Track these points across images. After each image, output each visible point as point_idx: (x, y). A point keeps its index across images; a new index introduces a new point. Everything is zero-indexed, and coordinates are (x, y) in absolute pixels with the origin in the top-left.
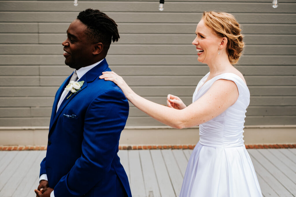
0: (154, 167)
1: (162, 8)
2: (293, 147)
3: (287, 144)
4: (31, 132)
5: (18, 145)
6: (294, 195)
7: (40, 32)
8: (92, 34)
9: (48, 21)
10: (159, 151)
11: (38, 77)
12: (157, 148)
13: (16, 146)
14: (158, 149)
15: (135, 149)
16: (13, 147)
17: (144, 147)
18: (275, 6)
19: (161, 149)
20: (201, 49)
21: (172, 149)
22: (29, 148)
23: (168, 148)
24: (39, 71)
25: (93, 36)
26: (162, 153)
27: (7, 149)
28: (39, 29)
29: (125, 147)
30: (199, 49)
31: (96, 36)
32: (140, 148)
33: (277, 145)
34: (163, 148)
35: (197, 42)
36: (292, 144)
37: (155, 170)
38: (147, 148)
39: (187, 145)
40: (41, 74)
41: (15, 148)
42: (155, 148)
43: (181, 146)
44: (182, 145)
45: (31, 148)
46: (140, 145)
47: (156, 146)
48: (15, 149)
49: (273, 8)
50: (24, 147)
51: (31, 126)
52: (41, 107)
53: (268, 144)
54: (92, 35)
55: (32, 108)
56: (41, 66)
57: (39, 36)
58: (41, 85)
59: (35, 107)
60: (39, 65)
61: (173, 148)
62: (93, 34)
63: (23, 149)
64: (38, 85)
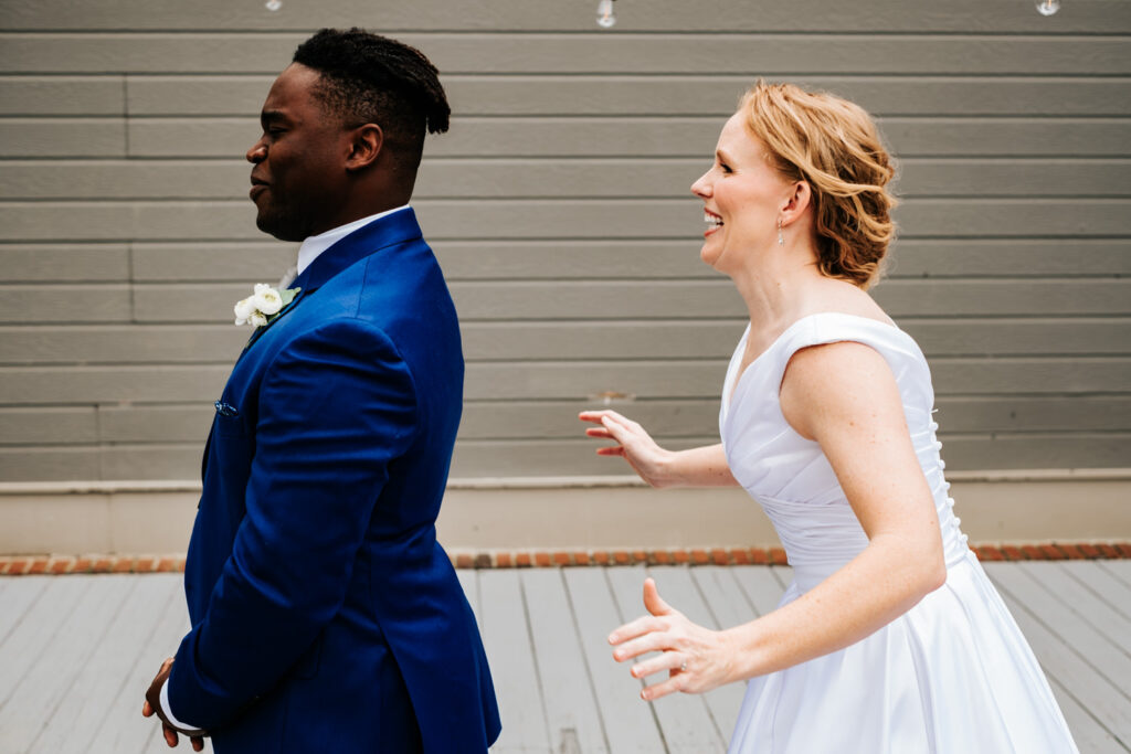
0: (578, 634)
1: (609, 16)
2: (1119, 552)
3: (1093, 541)
4: (100, 502)
5: (48, 555)
6: (1122, 739)
7: (131, 112)
8: (338, 95)
9: (164, 69)
10: (598, 572)
11: (126, 287)
12: (591, 563)
13: (42, 559)
14: (594, 565)
15: (505, 565)
16: (30, 562)
17: (539, 557)
18: (1046, 8)
19: (606, 565)
20: (716, 216)
21: (649, 565)
22: (94, 564)
23: (633, 561)
24: (130, 266)
25: (344, 101)
26: (608, 579)
27: (6, 569)
28: (126, 100)
29: (467, 559)
30: (712, 214)
31: (354, 101)
32: (524, 562)
33: (1054, 546)
34: (612, 562)
35: (707, 185)
36: (1111, 541)
37: (581, 645)
38: (551, 562)
39: (708, 549)
40: (136, 278)
41: (37, 564)
42: (581, 562)
43: (683, 554)
44: (688, 550)
45: (100, 563)
46: (523, 551)
47: (584, 555)
48: (37, 571)
49: (1042, 16)
50: (73, 563)
51: (100, 478)
52: (135, 404)
53: (1019, 543)
54: (336, 98)
55: (101, 409)
56: (135, 246)
57: (127, 126)
58: (138, 317)
59: (115, 404)
60: (130, 241)
61: (652, 561)
62: (342, 94)
63: (69, 568)
64: (128, 318)
